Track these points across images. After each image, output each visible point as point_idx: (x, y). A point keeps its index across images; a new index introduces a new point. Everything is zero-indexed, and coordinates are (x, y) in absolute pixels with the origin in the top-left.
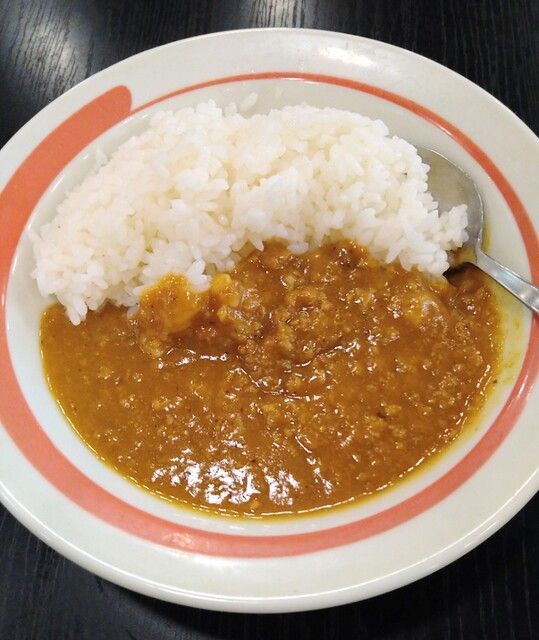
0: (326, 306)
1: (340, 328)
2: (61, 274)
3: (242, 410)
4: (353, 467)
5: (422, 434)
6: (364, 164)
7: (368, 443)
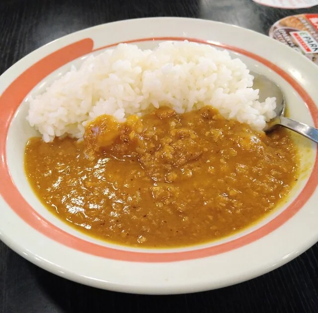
0: (194, 136)
1: (201, 148)
2: (43, 115)
3: (140, 189)
4: (208, 222)
5: (252, 206)
6: (218, 65)
7: (218, 209)
